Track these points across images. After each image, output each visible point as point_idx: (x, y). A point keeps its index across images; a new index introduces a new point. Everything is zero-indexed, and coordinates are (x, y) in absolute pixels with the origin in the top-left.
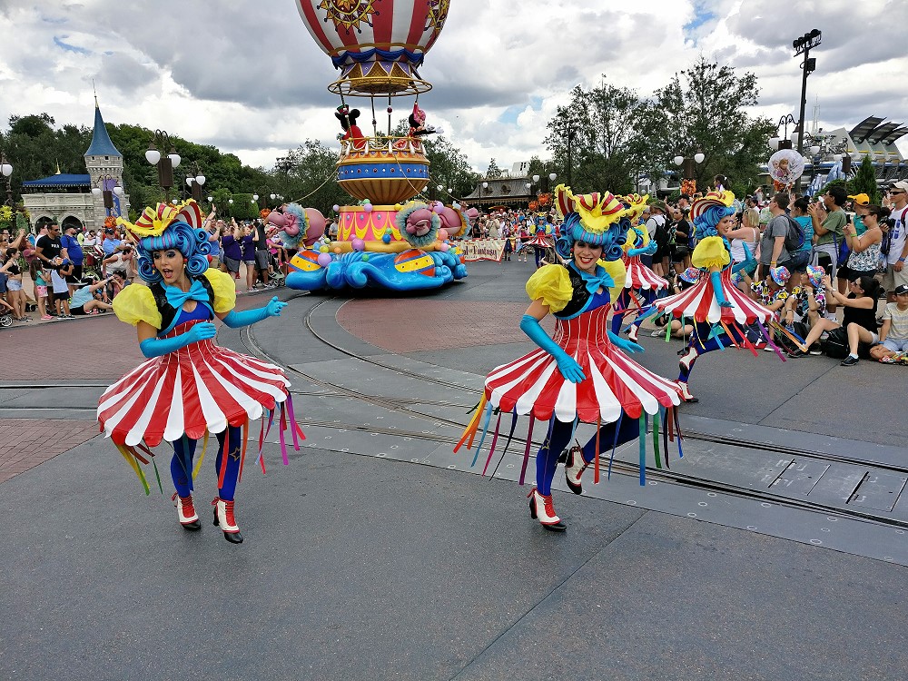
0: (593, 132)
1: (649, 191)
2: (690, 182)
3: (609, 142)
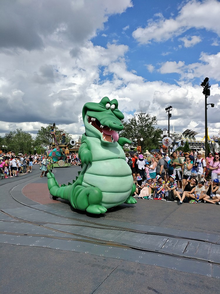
1: (128, 148)
2: (139, 147)
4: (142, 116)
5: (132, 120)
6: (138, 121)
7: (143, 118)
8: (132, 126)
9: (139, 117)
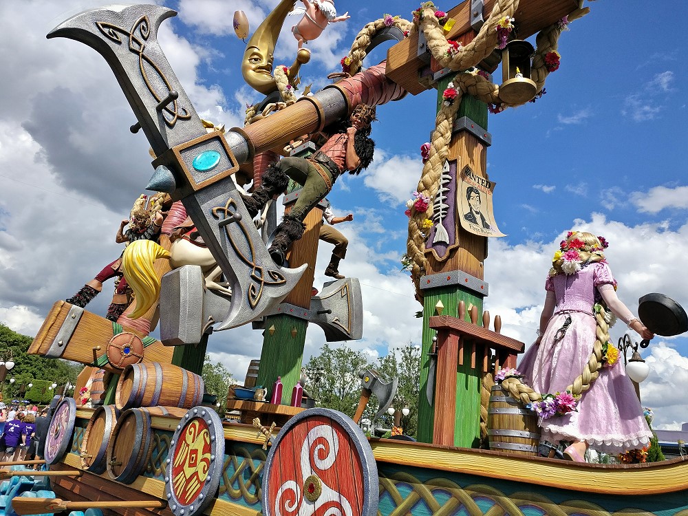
0: (333, 379)
1: (370, 429)
2: (398, 429)
3: (344, 389)
4: (410, 353)
5: (386, 361)
6: (401, 365)
7: (414, 358)
8: (386, 375)
9: (403, 355)
